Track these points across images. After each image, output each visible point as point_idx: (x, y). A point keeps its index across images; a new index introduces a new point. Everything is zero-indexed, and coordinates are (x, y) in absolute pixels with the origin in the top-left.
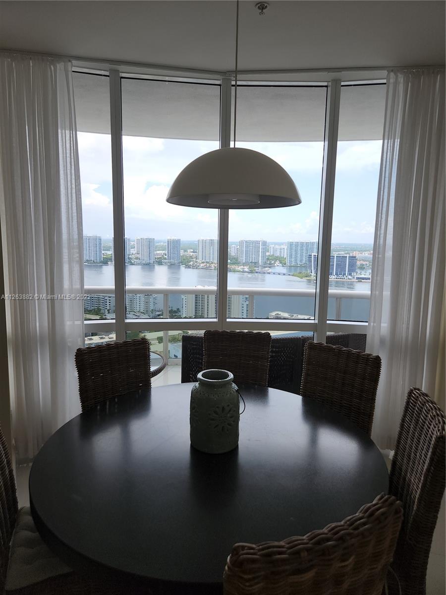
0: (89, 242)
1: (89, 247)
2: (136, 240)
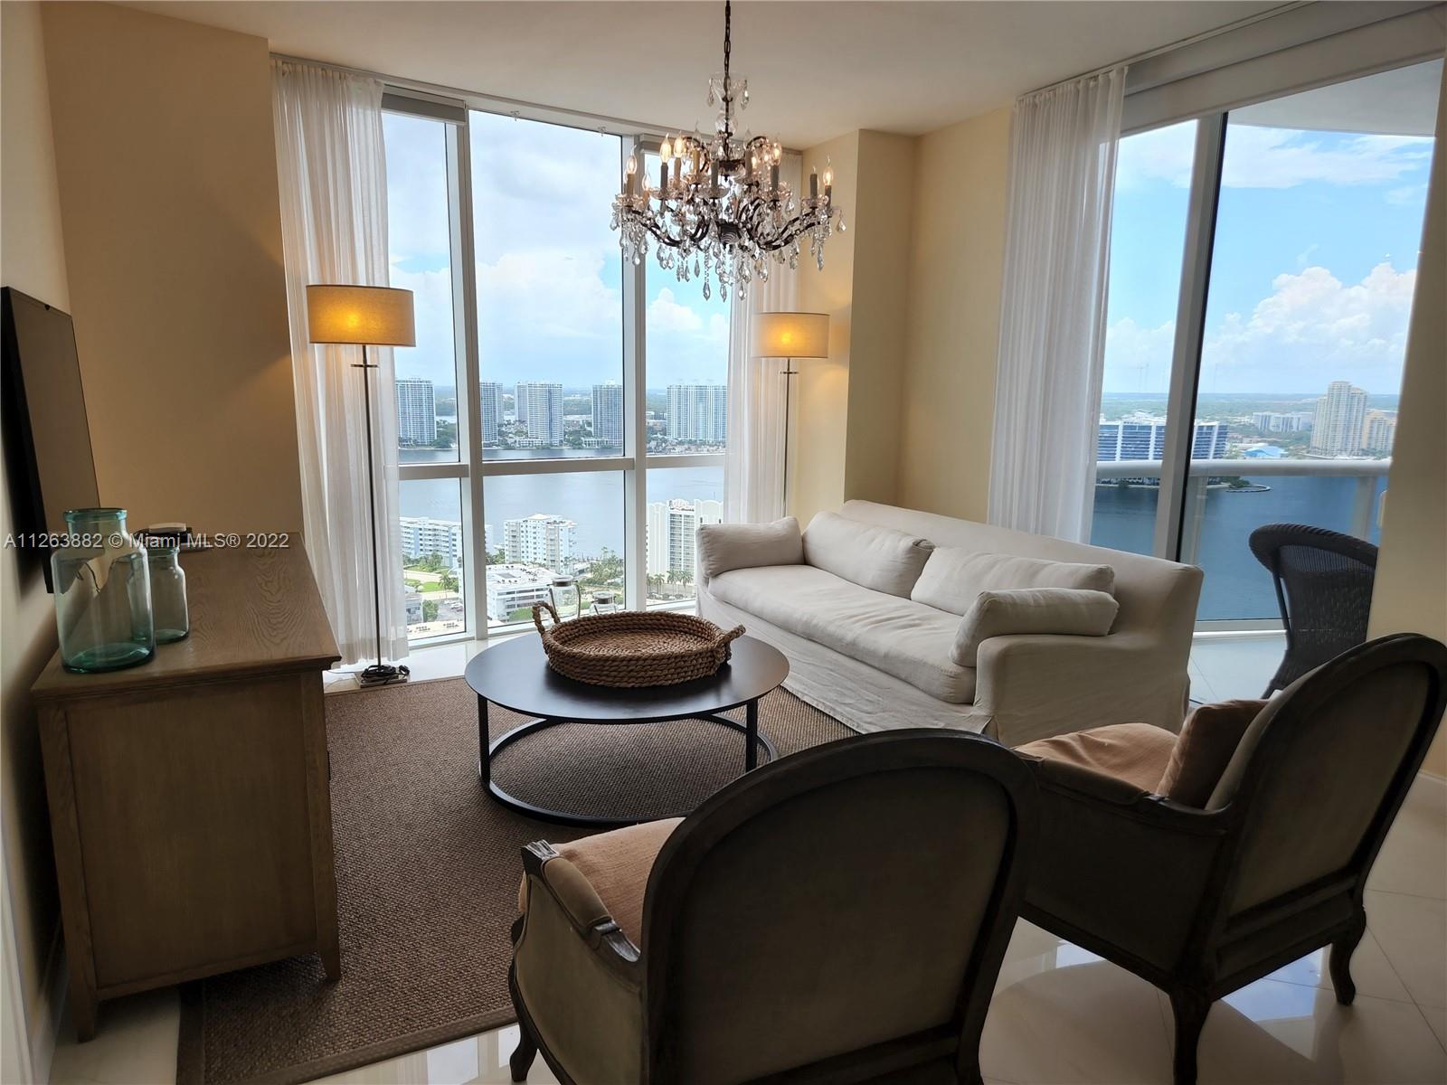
0: (403, 394)
1: (404, 406)
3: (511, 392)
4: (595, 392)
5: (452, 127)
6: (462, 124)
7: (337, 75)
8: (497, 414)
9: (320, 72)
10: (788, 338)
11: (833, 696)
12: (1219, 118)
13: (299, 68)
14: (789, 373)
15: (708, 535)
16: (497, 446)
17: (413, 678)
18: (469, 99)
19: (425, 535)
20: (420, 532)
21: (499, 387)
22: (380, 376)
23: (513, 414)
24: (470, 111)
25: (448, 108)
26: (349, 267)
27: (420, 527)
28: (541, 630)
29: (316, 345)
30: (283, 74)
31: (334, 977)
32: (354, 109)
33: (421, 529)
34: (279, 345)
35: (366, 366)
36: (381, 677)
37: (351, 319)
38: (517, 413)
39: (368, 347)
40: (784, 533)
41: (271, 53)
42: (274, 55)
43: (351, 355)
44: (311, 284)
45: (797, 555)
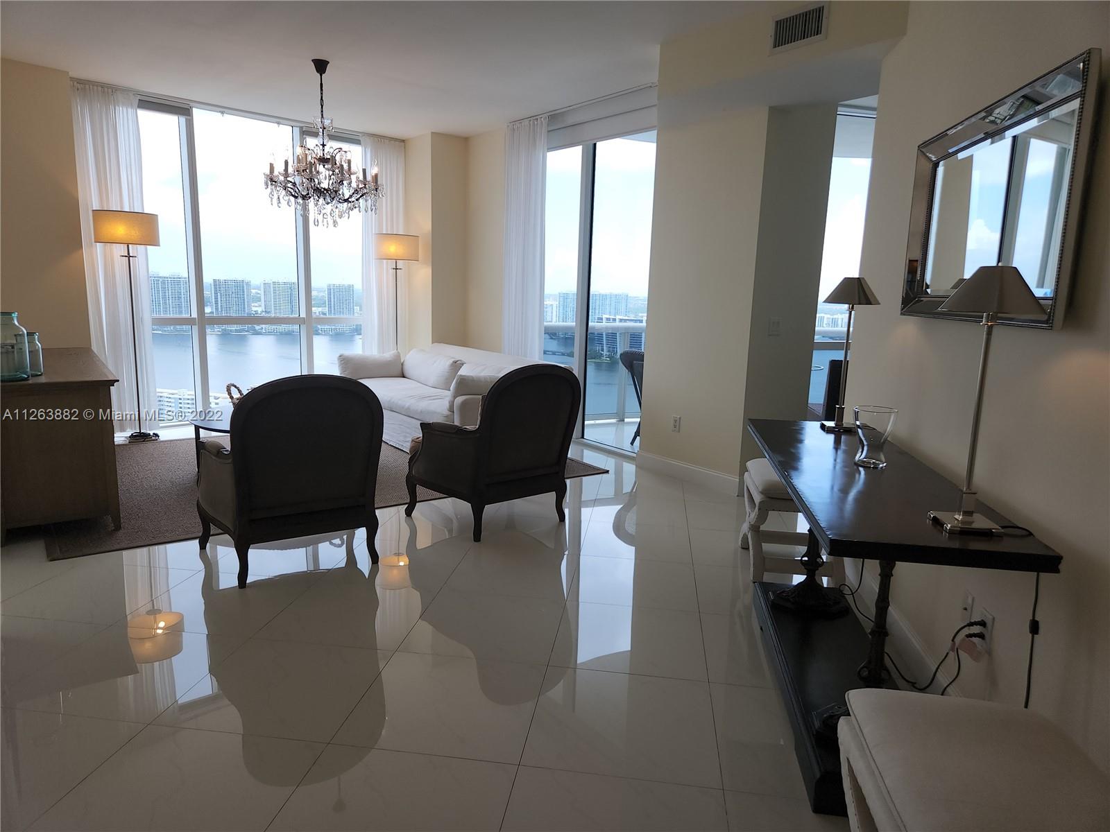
0: (164, 288)
1: (164, 297)
2: (262, 287)
3: (258, 288)
4: (329, 290)
5: (183, 119)
6: (189, 117)
7: (110, 90)
8: (246, 306)
9: (100, 88)
10: (393, 248)
11: (402, 438)
12: (592, 147)
13: (87, 86)
14: (396, 269)
15: (344, 359)
16: (246, 331)
17: (161, 438)
18: (191, 104)
19: (185, 403)
20: (180, 401)
21: (248, 284)
22: (138, 263)
23: (260, 306)
24: (194, 109)
25: (182, 109)
26: (118, 199)
27: (180, 397)
28: (232, 397)
29: (98, 244)
30: (78, 89)
31: (118, 527)
32: (121, 108)
33: (180, 399)
34: (75, 242)
35: (129, 257)
36: (141, 438)
37: (120, 230)
38: (263, 305)
39: (130, 246)
40: (389, 359)
41: (71, 78)
42: (72, 79)
43: (120, 250)
44: (94, 209)
45: (398, 372)
